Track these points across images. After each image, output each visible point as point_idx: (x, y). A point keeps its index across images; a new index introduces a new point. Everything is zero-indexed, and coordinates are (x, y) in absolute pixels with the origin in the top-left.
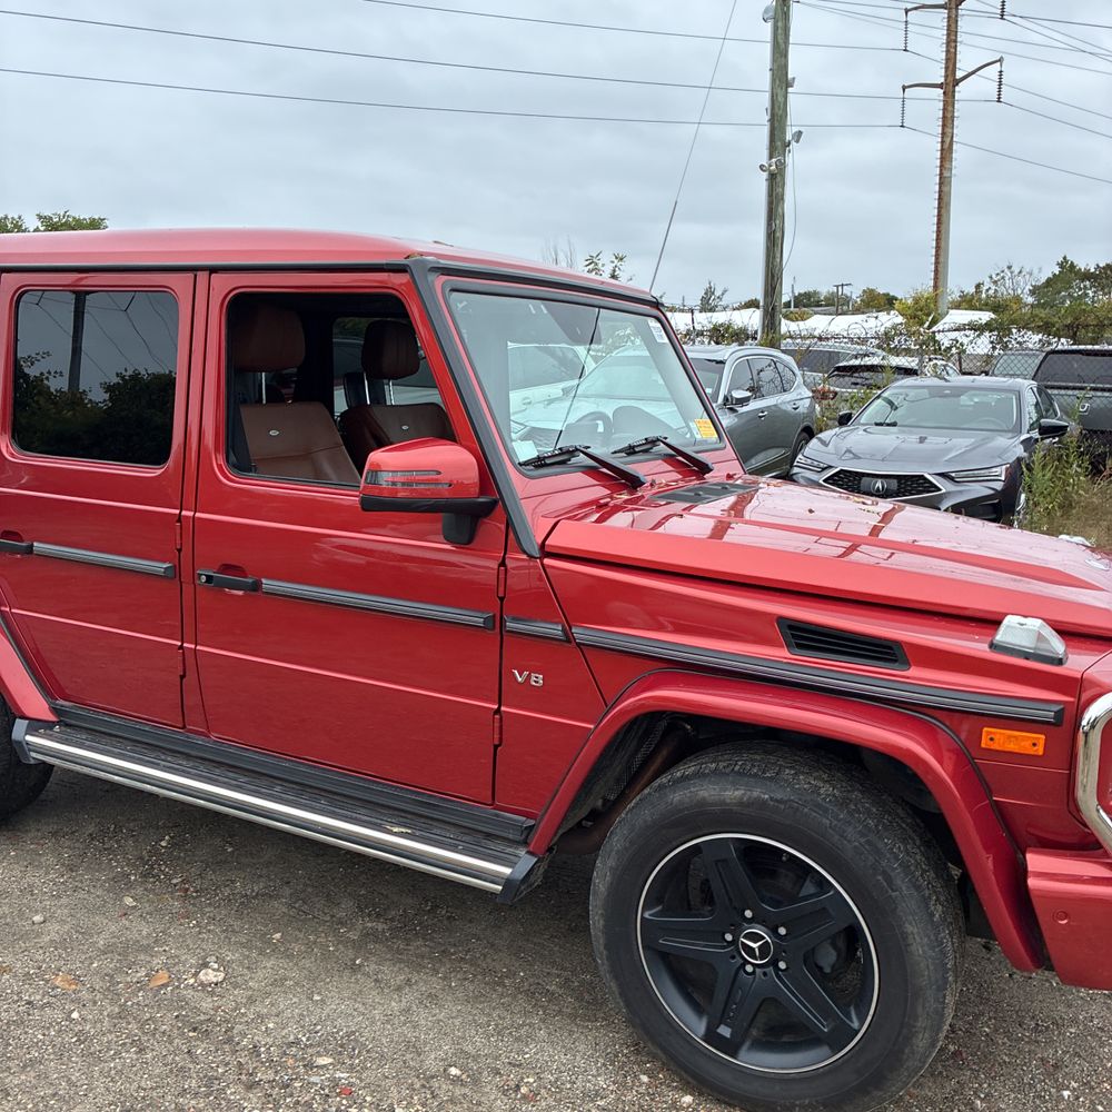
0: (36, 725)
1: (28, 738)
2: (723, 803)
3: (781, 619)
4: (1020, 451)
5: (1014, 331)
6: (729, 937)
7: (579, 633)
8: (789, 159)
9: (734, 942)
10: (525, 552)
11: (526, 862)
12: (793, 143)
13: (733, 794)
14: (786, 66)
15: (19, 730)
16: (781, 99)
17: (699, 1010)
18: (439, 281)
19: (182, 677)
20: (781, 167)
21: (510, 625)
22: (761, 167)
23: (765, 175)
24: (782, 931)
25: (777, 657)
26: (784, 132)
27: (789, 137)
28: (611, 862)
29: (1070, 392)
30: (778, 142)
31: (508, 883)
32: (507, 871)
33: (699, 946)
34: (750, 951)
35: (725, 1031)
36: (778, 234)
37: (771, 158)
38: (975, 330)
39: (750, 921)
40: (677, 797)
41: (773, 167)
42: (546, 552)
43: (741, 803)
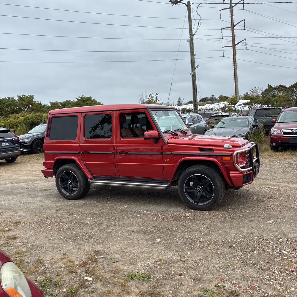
0: (91, 179)
1: (90, 181)
2: (193, 170)
3: (198, 148)
4: (248, 130)
5: (254, 104)
6: (196, 189)
7: (173, 153)
8: (196, 71)
9: (197, 189)
10: (165, 143)
11: (169, 184)
12: (197, 68)
13: (194, 169)
14: (193, 52)
15: (89, 180)
16: (193, 59)
17: (193, 199)
18: (150, 110)
19: (115, 168)
20: (195, 73)
21: (164, 153)
22: (190, 74)
23: (191, 75)
24: (202, 186)
25: (198, 152)
26: (194, 65)
27: (196, 67)
28: (180, 181)
29: (261, 118)
30: (193, 68)
31: (166, 187)
32: (166, 186)
33: (193, 190)
34: (199, 190)
35: (196, 201)
36: (195, 88)
37: (192, 71)
38: (245, 105)
39: (198, 186)
40: (187, 171)
41: (193, 73)
42: (167, 143)
43: (196, 170)
